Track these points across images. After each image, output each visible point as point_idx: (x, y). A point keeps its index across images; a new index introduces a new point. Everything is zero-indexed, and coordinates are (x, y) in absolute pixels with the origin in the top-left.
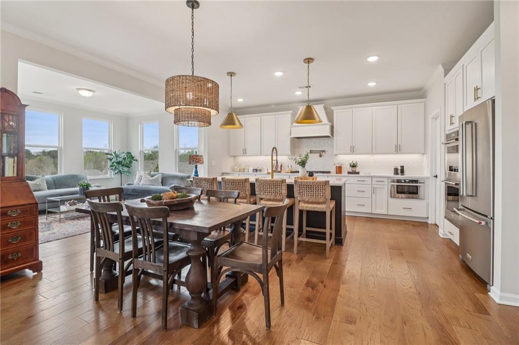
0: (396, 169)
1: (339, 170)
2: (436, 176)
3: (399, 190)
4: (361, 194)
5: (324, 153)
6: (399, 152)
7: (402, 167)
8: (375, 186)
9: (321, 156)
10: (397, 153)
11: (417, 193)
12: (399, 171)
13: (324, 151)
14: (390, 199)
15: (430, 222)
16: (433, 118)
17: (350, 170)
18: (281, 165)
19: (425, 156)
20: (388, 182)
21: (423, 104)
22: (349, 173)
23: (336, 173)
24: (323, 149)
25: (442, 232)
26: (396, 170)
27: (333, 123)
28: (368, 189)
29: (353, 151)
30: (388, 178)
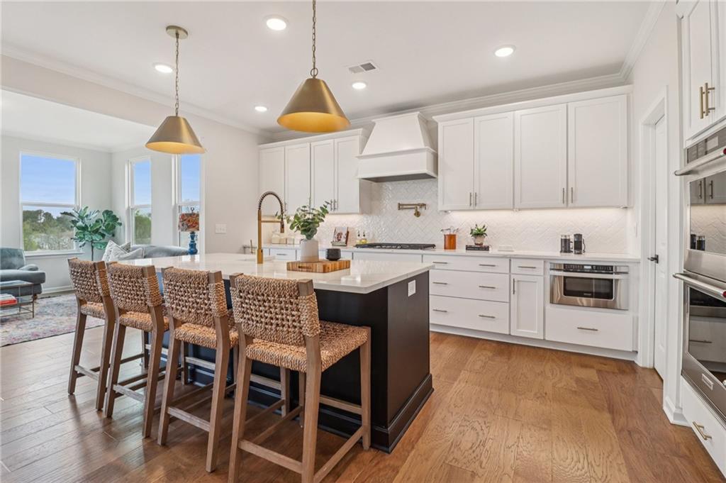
0: (565, 240)
1: (451, 242)
2: (656, 259)
3: (568, 288)
4: (487, 294)
5: (423, 209)
6: (570, 204)
7: (579, 236)
8: (517, 278)
9: (418, 214)
10: (567, 207)
11: (609, 295)
12: (572, 245)
13: (423, 205)
14: (549, 307)
15: (640, 361)
16: (647, 124)
17: (472, 241)
18: (348, 232)
19: (629, 213)
20: (545, 269)
21: (625, 96)
22: (468, 248)
23: (445, 248)
24: (421, 202)
25: (674, 409)
26: (565, 242)
27: (436, 149)
28: (502, 282)
29: (474, 203)
30: (545, 260)
